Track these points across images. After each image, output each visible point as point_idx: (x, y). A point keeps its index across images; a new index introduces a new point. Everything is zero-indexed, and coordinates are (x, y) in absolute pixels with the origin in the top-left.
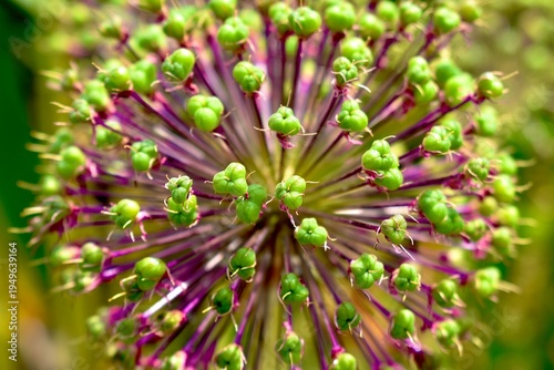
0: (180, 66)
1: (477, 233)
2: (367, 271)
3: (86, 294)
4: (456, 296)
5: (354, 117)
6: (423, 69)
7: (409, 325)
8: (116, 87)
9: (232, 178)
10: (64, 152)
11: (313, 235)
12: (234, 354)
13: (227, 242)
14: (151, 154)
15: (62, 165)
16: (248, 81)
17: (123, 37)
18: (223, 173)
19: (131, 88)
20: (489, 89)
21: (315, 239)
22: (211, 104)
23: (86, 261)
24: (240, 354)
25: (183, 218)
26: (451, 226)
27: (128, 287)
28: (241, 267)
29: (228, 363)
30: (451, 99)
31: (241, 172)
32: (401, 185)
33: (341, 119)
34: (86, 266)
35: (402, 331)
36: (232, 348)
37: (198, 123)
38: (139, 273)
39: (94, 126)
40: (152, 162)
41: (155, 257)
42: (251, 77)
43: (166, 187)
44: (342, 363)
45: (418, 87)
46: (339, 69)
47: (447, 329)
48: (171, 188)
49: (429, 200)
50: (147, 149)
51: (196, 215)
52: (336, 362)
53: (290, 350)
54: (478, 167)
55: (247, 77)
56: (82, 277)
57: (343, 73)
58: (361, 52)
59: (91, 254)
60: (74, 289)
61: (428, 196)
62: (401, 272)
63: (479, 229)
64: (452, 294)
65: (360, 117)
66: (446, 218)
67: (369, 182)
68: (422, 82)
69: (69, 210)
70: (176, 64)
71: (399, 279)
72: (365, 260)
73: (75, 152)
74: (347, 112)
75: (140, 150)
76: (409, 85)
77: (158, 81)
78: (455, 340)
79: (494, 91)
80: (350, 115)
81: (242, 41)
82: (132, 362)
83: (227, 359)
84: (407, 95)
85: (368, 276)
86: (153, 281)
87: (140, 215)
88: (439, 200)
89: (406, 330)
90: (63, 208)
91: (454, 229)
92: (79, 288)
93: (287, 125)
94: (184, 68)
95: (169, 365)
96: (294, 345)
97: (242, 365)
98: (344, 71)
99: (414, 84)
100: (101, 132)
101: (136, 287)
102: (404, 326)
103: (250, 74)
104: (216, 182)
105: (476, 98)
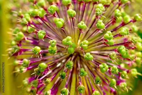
0: (52, 10)
1: (132, 58)
2: (104, 68)
3: (24, 73)
4: (127, 76)
5: (101, 25)
6: (119, 12)
7: (114, 83)
8: (35, 15)
9: (68, 41)
10: (18, 33)
11: (89, 57)
12: (66, 90)
13: (62, 60)
14: (44, 34)
15: (17, 37)
16: (71, 14)
17: (35, 2)
18: (65, 39)
19: (38, 15)
20: (137, 18)
21: (90, 59)
22: (61, 20)
23: (24, 64)
24: (68, 90)
25: (53, 52)
26: (126, 56)
27: (36, 71)
28: (69, 66)
29: (64, 93)
30: (125, 22)
31: (70, 39)
32: (113, 44)
33: (97, 25)
34: (24, 65)
35: (112, 85)
36: (65, 88)
37: (57, 25)
38: (40, 67)
39: (28, 26)
40: (44, 36)
41: (44, 63)
42: (72, 13)
43: (49, 42)
44: (96, 93)
45: (117, 17)
46: (97, 11)
47: (124, 85)
48: (51, 43)
49: (121, 48)
50: (42, 32)
51: (56, 51)
52: (94, 93)
53: (81, 90)
54: (134, 40)
55: (71, 13)
56: (22, 68)
57: (98, 12)
58: (102, 8)
59: (26, 62)
60: (20, 72)
61: (121, 47)
62: (113, 68)
63: (133, 57)
64: (126, 75)
65: (102, 25)
66: (125, 54)
67: (104, 43)
68: (118, 16)
69: (20, 49)
70: (52, 9)
71: (112, 70)
72: (103, 65)
73: (21, 33)
74: (99, 23)
75: (41, 33)
76: (115, 17)
77: (46, 14)
78: (126, 88)
79: (138, 19)
80: (100, 24)
81: (69, 3)
82: (36, 93)
83: (64, 92)
84: (114, 20)
85: (104, 69)
86: (44, 69)
87: (40, 51)
88: (123, 49)
89: (113, 85)
90: (18, 49)
91: (127, 57)
92: (21, 71)
93: (83, 26)
94: (54, 10)
95: (47, 93)
96: (83, 88)
97: (68, 93)
98: (99, 12)
99: (116, 17)
100: (29, 28)
101: (39, 71)
102: (113, 83)
103: (72, 12)
104: (63, 42)
105: (133, 21)
